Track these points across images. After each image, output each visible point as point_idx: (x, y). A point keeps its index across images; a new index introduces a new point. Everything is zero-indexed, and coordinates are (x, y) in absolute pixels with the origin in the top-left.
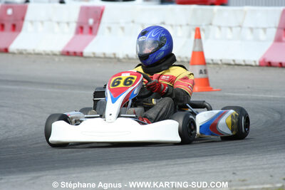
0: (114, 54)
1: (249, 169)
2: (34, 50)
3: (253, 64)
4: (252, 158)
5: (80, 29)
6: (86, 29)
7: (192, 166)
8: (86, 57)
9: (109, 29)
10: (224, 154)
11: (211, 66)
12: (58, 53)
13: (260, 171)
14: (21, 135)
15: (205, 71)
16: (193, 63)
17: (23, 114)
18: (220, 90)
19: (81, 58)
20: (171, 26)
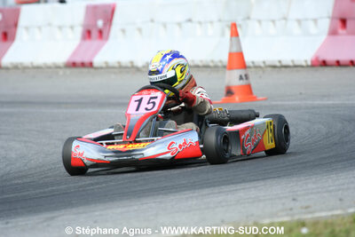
0: (132, 62)
2: (32, 63)
3: (304, 64)
4: (314, 180)
5: (88, 34)
6: (95, 33)
7: (241, 194)
8: (97, 68)
9: (123, 31)
10: (279, 177)
11: (253, 70)
12: (62, 65)
13: (325, 195)
14: (26, 168)
15: (246, 75)
16: (230, 67)
17: (25, 142)
18: (265, 99)
19: (92, 70)
20: (200, 23)
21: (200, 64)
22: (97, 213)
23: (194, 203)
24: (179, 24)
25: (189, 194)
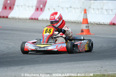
1: (108, 66)
2: (18, 17)
3: (107, 24)
4: (108, 61)
5: (37, 9)
6: (39, 9)
7: (84, 64)
8: (39, 20)
9: (49, 9)
10: (97, 60)
11: (90, 24)
12: (28, 19)
14: (15, 51)
15: (88, 26)
16: (83, 23)
17: (15, 43)
18: (94, 34)
19: (38, 21)
20: (74, 8)
21: (73, 21)
22: (37, 67)
23: (69, 66)
24: (67, 8)
25: (67, 63)
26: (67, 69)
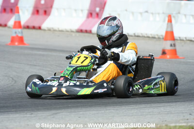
2: (58, 29)
5: (90, 15)
6: (94, 15)
8: (93, 34)
11: (179, 41)
12: (74, 31)
15: (175, 45)
16: (165, 39)
17: (49, 71)
19: (91, 35)
20: (152, 14)
21: (150, 36)
22: (81, 113)
23: (135, 111)
24: (141, 13)
26: (132, 116)
